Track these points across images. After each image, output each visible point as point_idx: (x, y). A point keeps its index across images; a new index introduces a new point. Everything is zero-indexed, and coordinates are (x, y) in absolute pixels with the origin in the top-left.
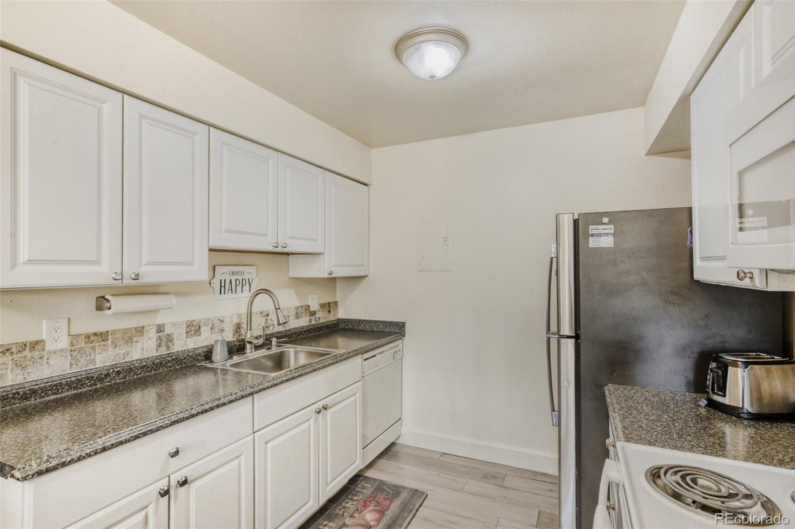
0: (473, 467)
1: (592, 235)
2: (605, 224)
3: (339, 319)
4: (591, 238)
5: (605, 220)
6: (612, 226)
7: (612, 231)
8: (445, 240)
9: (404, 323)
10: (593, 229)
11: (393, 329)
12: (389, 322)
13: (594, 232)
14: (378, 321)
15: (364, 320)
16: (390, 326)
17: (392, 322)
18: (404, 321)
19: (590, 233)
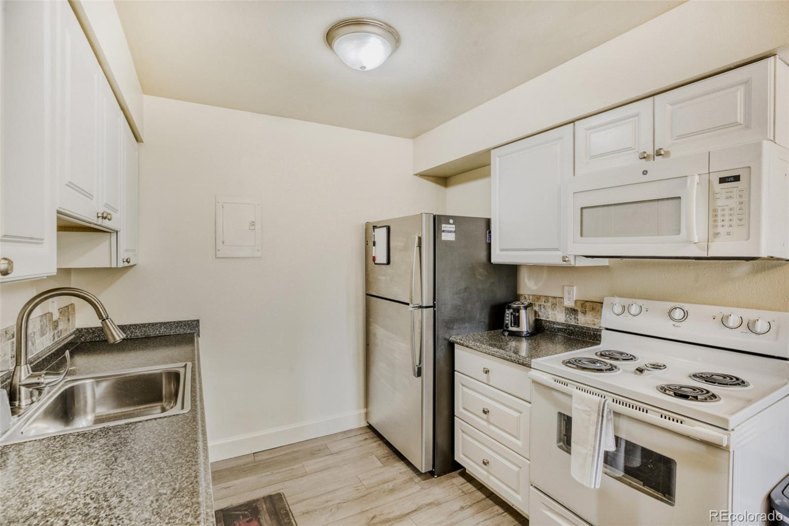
0: (293, 452)
1: (444, 231)
2: (451, 224)
3: (79, 331)
4: (443, 233)
5: (451, 221)
6: (454, 226)
7: (454, 229)
8: (253, 224)
9: (198, 321)
10: (444, 227)
11: (182, 330)
12: (174, 322)
13: (444, 229)
14: (156, 324)
15: (130, 325)
16: (177, 327)
17: (180, 322)
18: (197, 319)
19: (443, 229)
